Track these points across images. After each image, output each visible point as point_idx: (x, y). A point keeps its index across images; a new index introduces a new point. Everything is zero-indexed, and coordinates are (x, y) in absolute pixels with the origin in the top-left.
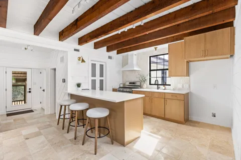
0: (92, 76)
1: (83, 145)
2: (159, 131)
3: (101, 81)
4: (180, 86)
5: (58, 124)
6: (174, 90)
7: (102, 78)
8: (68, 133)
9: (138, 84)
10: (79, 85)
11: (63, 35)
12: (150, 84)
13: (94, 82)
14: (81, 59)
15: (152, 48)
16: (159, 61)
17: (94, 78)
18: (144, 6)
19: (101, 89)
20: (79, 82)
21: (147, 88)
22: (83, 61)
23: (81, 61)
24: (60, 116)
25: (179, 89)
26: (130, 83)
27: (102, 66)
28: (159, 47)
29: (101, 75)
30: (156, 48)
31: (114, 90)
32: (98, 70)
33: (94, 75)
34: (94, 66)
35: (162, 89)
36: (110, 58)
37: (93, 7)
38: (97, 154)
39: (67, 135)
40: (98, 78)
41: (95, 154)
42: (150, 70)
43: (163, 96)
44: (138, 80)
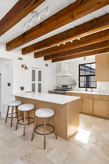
0: (32, 81)
1: (32, 140)
2: (91, 126)
3: (40, 85)
4: (104, 89)
5: (6, 122)
6: (99, 92)
7: (40, 82)
8: (16, 130)
9: (69, 87)
10: (22, 88)
11: (10, 46)
12: (79, 87)
13: (33, 85)
14: (24, 66)
15: (82, 58)
16: (86, 69)
17: (33, 82)
18: (82, 24)
19: (40, 91)
20: (23, 86)
21: (77, 90)
22: (26, 68)
23: (24, 68)
24: (7, 115)
25: (104, 92)
26: (63, 86)
27: (40, 72)
28: (88, 57)
29: (40, 80)
30: (85, 58)
31: (50, 92)
32: (37, 76)
33: (34, 79)
34: (34, 72)
35: (89, 91)
36: (47, 65)
37: (41, 24)
38: (46, 149)
39: (15, 132)
40: (37, 82)
41: (45, 149)
42: (80, 76)
43: (92, 97)
44: (69, 83)
